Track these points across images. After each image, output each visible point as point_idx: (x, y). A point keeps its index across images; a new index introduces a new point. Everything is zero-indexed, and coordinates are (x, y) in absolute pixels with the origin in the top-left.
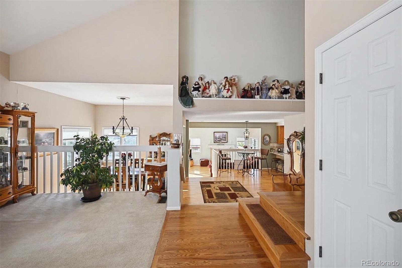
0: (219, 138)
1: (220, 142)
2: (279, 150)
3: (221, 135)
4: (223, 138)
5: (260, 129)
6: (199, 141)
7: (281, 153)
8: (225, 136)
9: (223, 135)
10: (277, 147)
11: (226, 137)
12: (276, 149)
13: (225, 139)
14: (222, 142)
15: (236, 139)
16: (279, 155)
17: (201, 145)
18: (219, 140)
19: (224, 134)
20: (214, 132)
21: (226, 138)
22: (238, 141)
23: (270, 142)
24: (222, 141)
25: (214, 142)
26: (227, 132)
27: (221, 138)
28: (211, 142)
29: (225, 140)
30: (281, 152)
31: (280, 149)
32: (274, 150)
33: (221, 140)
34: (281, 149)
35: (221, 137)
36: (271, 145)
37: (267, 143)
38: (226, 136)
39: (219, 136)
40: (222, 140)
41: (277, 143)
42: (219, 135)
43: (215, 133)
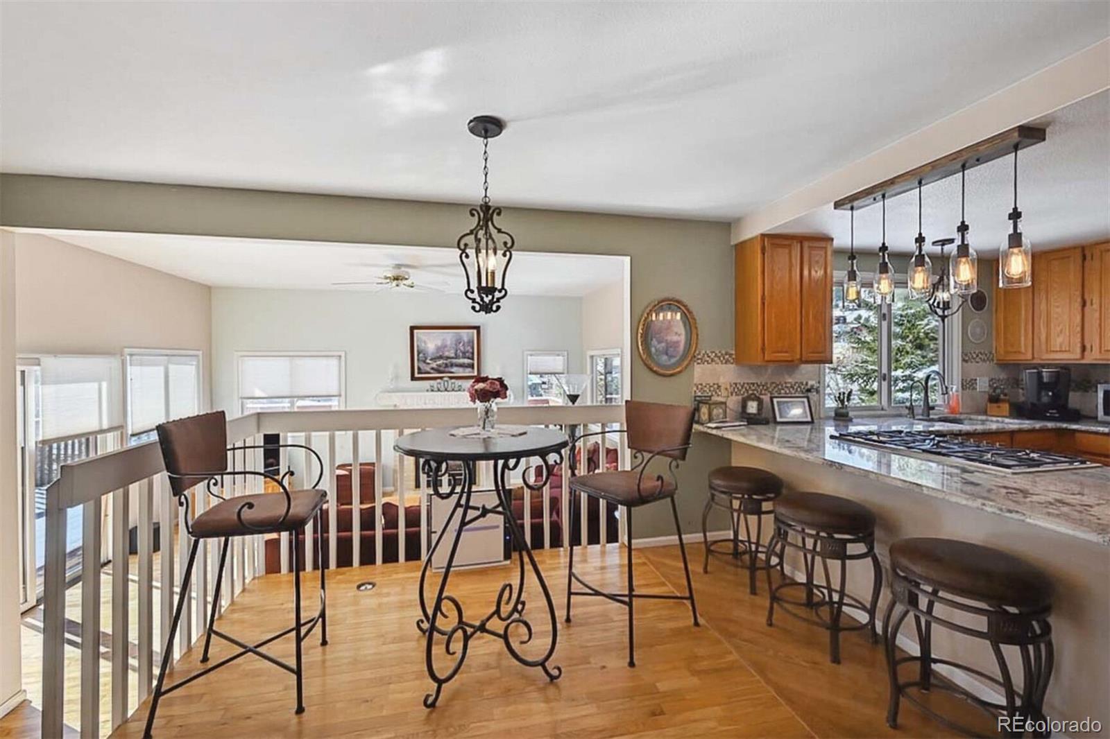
0: (441, 357)
1: (441, 378)
2: (752, 407)
3: (449, 343)
4: (457, 357)
5: (628, 259)
6: (335, 370)
7: (761, 429)
8: (469, 348)
9: (458, 341)
10: (735, 388)
11: (473, 353)
12: (733, 402)
13: (466, 361)
14: (451, 378)
15: (523, 363)
16: (752, 441)
17: (343, 393)
18: (439, 366)
19: (466, 339)
20: (412, 329)
21: (473, 359)
22: (533, 371)
23: (690, 355)
24: (454, 369)
25: (413, 378)
26: (478, 328)
27: (448, 358)
28: (397, 377)
29: (472, 366)
30: (766, 422)
31: (760, 402)
32: (717, 411)
33: (446, 365)
34: (766, 398)
35: (447, 354)
36: (700, 373)
37: (673, 360)
38: (473, 348)
39: (438, 349)
40: (452, 365)
41: (738, 361)
42: (439, 343)
43: (415, 331)
